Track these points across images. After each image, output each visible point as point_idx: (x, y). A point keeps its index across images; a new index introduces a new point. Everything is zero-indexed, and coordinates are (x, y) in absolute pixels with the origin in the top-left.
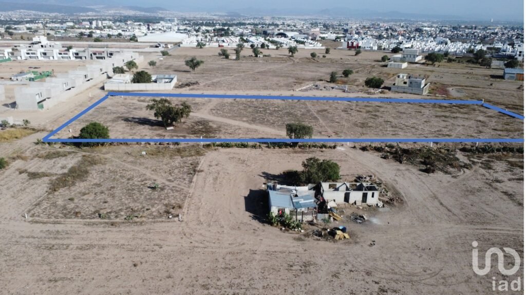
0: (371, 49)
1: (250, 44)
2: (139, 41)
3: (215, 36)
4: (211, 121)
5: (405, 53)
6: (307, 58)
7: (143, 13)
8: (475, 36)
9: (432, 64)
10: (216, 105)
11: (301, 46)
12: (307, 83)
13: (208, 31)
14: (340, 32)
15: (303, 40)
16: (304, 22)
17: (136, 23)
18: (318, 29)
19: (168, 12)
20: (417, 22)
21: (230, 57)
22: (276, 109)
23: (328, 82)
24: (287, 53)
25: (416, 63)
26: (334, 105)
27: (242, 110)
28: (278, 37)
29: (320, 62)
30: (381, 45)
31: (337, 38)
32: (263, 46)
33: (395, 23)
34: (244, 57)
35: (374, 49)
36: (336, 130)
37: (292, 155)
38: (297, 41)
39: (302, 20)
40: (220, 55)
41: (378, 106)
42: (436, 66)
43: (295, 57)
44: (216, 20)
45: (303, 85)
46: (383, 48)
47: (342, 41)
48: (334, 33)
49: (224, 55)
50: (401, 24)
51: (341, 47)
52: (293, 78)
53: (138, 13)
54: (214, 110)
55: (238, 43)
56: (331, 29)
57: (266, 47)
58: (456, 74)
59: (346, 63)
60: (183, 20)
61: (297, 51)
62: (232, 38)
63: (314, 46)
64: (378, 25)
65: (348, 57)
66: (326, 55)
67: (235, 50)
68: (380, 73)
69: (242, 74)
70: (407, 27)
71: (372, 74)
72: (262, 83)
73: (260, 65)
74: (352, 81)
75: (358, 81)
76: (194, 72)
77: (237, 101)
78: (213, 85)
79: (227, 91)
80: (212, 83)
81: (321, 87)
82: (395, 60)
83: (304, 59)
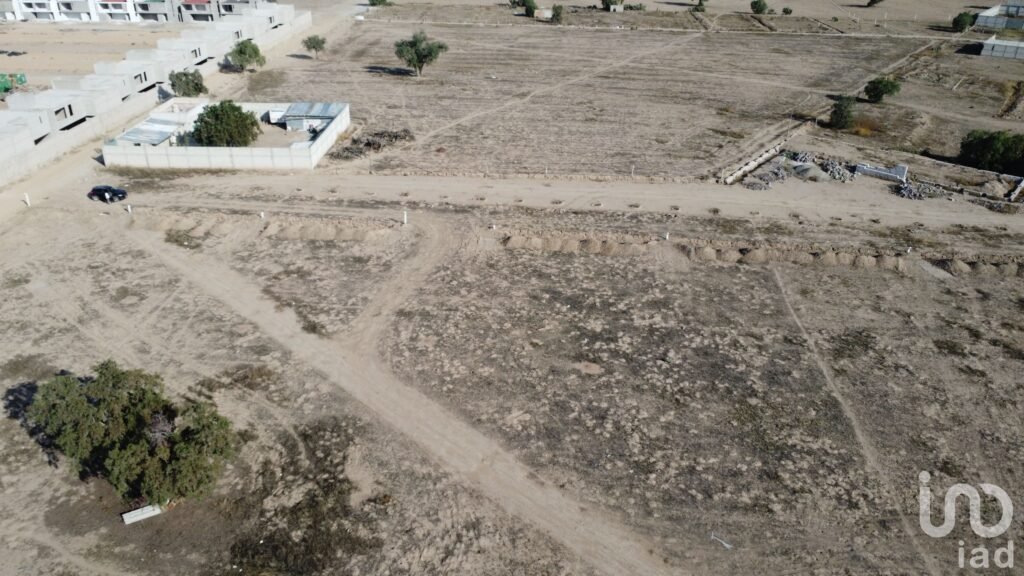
6: (742, 18)
12: (760, 134)
23: (822, 124)
29: (780, 30)
45: (744, 143)
52: (709, 104)
71: (947, 86)
72: (614, 133)
73: (614, 43)
74: (899, 120)
75: (918, 120)
76: (419, 78)
77: (510, 251)
78: (456, 146)
79: (489, 182)
80: (455, 133)
81: (810, 163)
82: (991, 24)
83: (733, 20)
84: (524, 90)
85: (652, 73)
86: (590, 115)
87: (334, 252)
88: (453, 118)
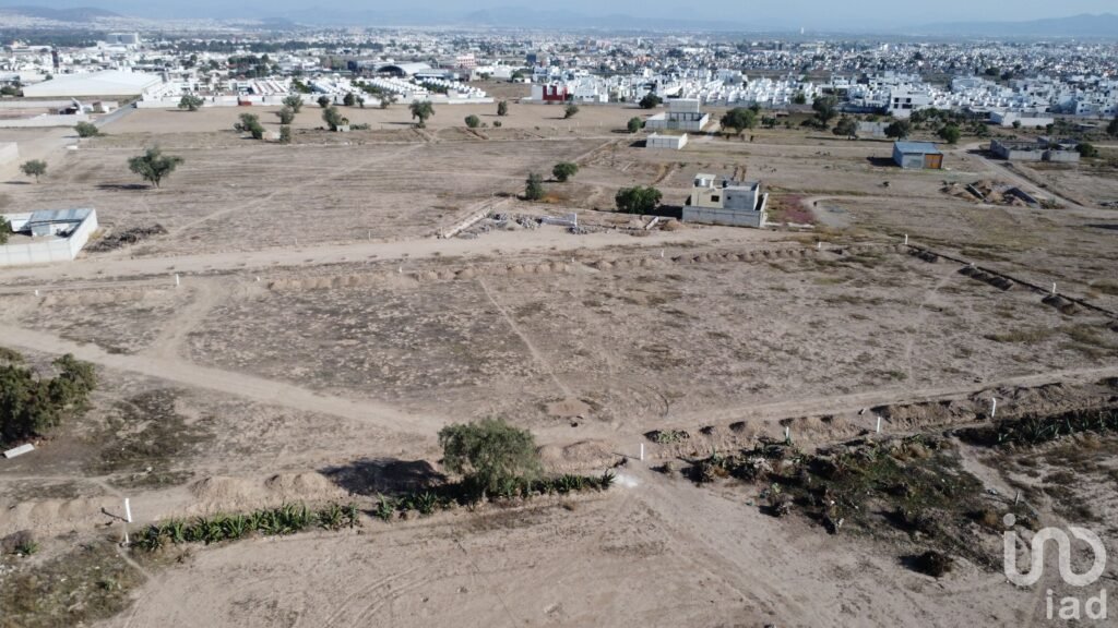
0: (596, 103)
1: (318, 95)
2: (26, 95)
3: (232, 76)
4: (182, 393)
5: (672, 110)
6: (458, 130)
7: (54, 23)
8: (786, 64)
9: (736, 135)
10: (210, 314)
11: (440, 97)
12: (471, 207)
13: (214, 64)
14: (517, 60)
15: (441, 82)
16: (438, 40)
17: (32, 48)
18: (471, 56)
19: (118, 19)
20: (668, 36)
21: (264, 135)
22: (396, 313)
23: (521, 198)
24: (408, 116)
25: (703, 133)
26: (557, 284)
27: (292, 327)
28: (383, 77)
29: (490, 139)
30: (616, 90)
31: (516, 75)
32: (349, 100)
33: (624, 40)
34: (303, 132)
35: (601, 100)
36: (588, 388)
38: (429, 87)
39: (432, 34)
40: (239, 128)
41: (672, 277)
42: (747, 138)
43: (428, 127)
44: (237, 38)
45: (460, 214)
46: (620, 96)
47: (528, 81)
48: (506, 63)
49: (250, 129)
50: (636, 41)
51: (530, 98)
52: (430, 191)
53: (42, 23)
54: (200, 335)
55: (288, 95)
56: (497, 54)
57: (357, 104)
58: (796, 157)
60: (156, 39)
61: (433, 113)
62: (273, 81)
63: (469, 97)
64: (593, 43)
65: (552, 124)
66: (500, 119)
67: (277, 114)
68: (636, 166)
69: (296, 189)
70: (651, 47)
71: (618, 168)
72: (352, 215)
73: (344, 155)
74: (579, 192)
75: (593, 191)
76: (157, 190)
77: (276, 292)
78: (212, 233)
79: (247, 254)
80: (206, 226)
81: (508, 220)
82: (656, 127)
83: (451, 133)
84: (265, 192)
85: (382, 174)
86: (329, 205)
87: (117, 309)
88: (201, 216)
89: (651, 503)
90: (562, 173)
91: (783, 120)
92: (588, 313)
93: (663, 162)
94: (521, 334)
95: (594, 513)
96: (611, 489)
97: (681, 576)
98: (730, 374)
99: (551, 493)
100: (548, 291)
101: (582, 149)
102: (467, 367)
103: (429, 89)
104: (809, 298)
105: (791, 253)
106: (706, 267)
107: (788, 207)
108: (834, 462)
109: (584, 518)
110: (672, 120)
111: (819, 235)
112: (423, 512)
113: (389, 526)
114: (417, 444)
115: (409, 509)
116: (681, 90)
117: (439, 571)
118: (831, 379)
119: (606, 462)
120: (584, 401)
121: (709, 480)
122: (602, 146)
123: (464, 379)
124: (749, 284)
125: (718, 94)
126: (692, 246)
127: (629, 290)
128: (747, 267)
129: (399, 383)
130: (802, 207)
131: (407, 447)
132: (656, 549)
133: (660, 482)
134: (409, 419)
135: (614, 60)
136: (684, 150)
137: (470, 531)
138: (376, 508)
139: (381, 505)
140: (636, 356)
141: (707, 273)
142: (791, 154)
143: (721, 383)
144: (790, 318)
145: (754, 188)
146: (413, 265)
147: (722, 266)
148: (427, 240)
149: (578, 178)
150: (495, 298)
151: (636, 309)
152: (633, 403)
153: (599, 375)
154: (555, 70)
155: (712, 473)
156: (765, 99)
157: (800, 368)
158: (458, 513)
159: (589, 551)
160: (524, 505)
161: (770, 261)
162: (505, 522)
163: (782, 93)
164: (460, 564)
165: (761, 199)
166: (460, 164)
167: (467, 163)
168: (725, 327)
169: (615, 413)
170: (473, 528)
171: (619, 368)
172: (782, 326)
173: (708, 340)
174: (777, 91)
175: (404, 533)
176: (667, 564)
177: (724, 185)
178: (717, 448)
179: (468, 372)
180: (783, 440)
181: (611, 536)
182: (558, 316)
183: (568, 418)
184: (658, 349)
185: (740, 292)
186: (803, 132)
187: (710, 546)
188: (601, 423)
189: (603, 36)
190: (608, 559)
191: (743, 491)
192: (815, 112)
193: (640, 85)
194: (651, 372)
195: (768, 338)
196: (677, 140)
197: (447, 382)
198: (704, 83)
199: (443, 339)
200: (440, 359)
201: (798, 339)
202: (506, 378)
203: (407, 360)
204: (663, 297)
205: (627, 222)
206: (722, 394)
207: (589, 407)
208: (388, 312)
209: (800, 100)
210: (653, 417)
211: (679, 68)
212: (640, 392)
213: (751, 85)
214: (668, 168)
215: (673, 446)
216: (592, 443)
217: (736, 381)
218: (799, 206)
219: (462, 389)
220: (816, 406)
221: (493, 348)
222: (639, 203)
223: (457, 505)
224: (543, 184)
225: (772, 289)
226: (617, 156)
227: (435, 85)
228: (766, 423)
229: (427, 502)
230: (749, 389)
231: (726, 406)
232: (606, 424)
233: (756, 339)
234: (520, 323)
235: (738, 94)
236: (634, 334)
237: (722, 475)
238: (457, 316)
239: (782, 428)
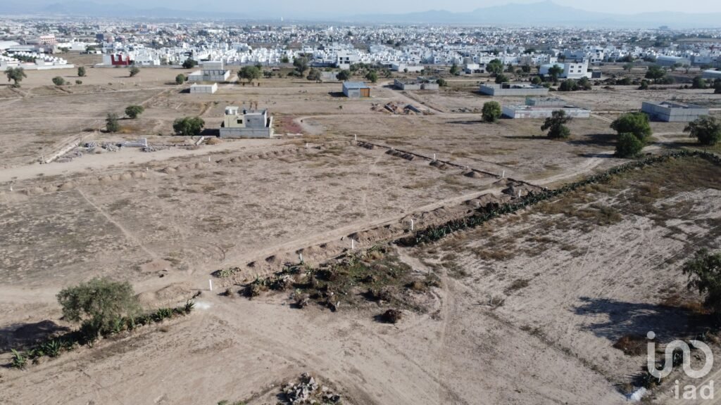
0: (152, 66)
5: (205, 68)
6: (47, 88)
8: (274, 39)
9: (249, 83)
11: (30, 65)
12: (65, 140)
14: (89, 39)
15: (30, 55)
16: (23, 25)
18: (51, 36)
20: (196, 22)
22: (12, 220)
23: (104, 132)
24: (5, 80)
25: (227, 83)
26: (137, 186)
29: (75, 93)
30: (165, 57)
31: (89, 48)
33: (166, 24)
35: (155, 64)
36: (168, 251)
37: (91, 369)
38: (20, 58)
39: (18, 21)
41: (218, 173)
42: (256, 85)
43: (22, 86)
45: (56, 146)
46: (168, 61)
47: (99, 52)
48: (80, 41)
50: (175, 26)
51: (102, 64)
52: (30, 132)
58: (287, 95)
59: (121, 90)
61: (25, 76)
63: (54, 65)
64: (145, 27)
65: (121, 81)
66: (80, 79)
68: (185, 105)
70: (186, 29)
71: (173, 108)
74: (147, 124)
75: (156, 123)
81: (95, 147)
82: (195, 80)
83: (43, 90)
89: (220, 316)
90: (132, 113)
91: (276, 73)
92: (162, 202)
93: (203, 102)
94: (114, 222)
95: (182, 330)
96: (192, 313)
97: (245, 357)
98: (262, 228)
99: (150, 323)
100: (132, 191)
101: (145, 96)
102: (75, 250)
103: (19, 60)
104: (304, 177)
105: (290, 151)
106: (239, 164)
107: (286, 124)
108: (330, 270)
109: (176, 335)
110: (205, 75)
111: (307, 139)
112: (51, 356)
113: (25, 371)
114: (41, 310)
115: (40, 356)
116: (210, 56)
117: (70, 395)
118: (323, 222)
119: (187, 296)
120: (166, 259)
121: (256, 294)
122: (159, 94)
123: (73, 259)
124: (267, 172)
125: (234, 58)
126: (228, 153)
127: (188, 184)
128: (265, 162)
129: (20, 269)
130: (294, 124)
131: (31, 314)
132: (228, 344)
133: (225, 302)
134: (32, 293)
135: (162, 38)
136: (216, 93)
137: (91, 361)
138: (12, 361)
139: (15, 358)
140: (199, 226)
141: (240, 168)
142: (285, 92)
143: (257, 234)
144: (295, 190)
145: (264, 113)
146: (21, 185)
147: (249, 163)
148: (32, 166)
149: (144, 116)
150: (92, 200)
151: (196, 195)
152: (201, 255)
153: (175, 241)
154: (119, 45)
155: (258, 289)
156: (264, 60)
157: (304, 218)
158: (81, 351)
159: (181, 355)
160: (131, 335)
161: (279, 157)
162: (118, 350)
163: (274, 57)
164: (86, 386)
165: (268, 120)
166: (52, 111)
167: (58, 110)
168: (255, 200)
169: (189, 264)
170: (94, 359)
171: (189, 235)
172: (291, 195)
173: (245, 209)
174: (271, 55)
175: (38, 374)
176: (236, 352)
177: (245, 113)
178: (259, 275)
179: (77, 253)
180: (298, 262)
181: (196, 343)
182: (140, 207)
183: (156, 272)
184: (214, 219)
185: (263, 177)
186: (289, 79)
187: (262, 335)
188: (180, 272)
189: (151, 22)
190: (196, 358)
191: (278, 297)
192: (295, 67)
193: (181, 53)
194: (211, 234)
195: (283, 203)
196: (211, 88)
197: (61, 263)
198: (224, 52)
199: (53, 233)
200: (53, 248)
201: (301, 201)
202: (107, 253)
203: (25, 252)
204: (213, 186)
205: (183, 141)
206: (258, 241)
207: (170, 263)
208: (4, 220)
209: (285, 60)
210: (215, 262)
211: (206, 42)
212: (205, 248)
213: (255, 52)
214: (207, 105)
215: (230, 278)
216: (175, 286)
217: (266, 231)
218: (292, 123)
219: (73, 266)
220: (316, 239)
221: (93, 234)
222: (190, 129)
223: (79, 345)
224: (119, 121)
225: (282, 173)
226: (171, 99)
227: (24, 56)
228: (288, 254)
229: (54, 349)
230: (275, 235)
231: (262, 248)
232: (184, 272)
233: (275, 205)
234: (113, 215)
235: (247, 58)
236: (196, 212)
237: (265, 290)
238: (62, 216)
239: (297, 256)
